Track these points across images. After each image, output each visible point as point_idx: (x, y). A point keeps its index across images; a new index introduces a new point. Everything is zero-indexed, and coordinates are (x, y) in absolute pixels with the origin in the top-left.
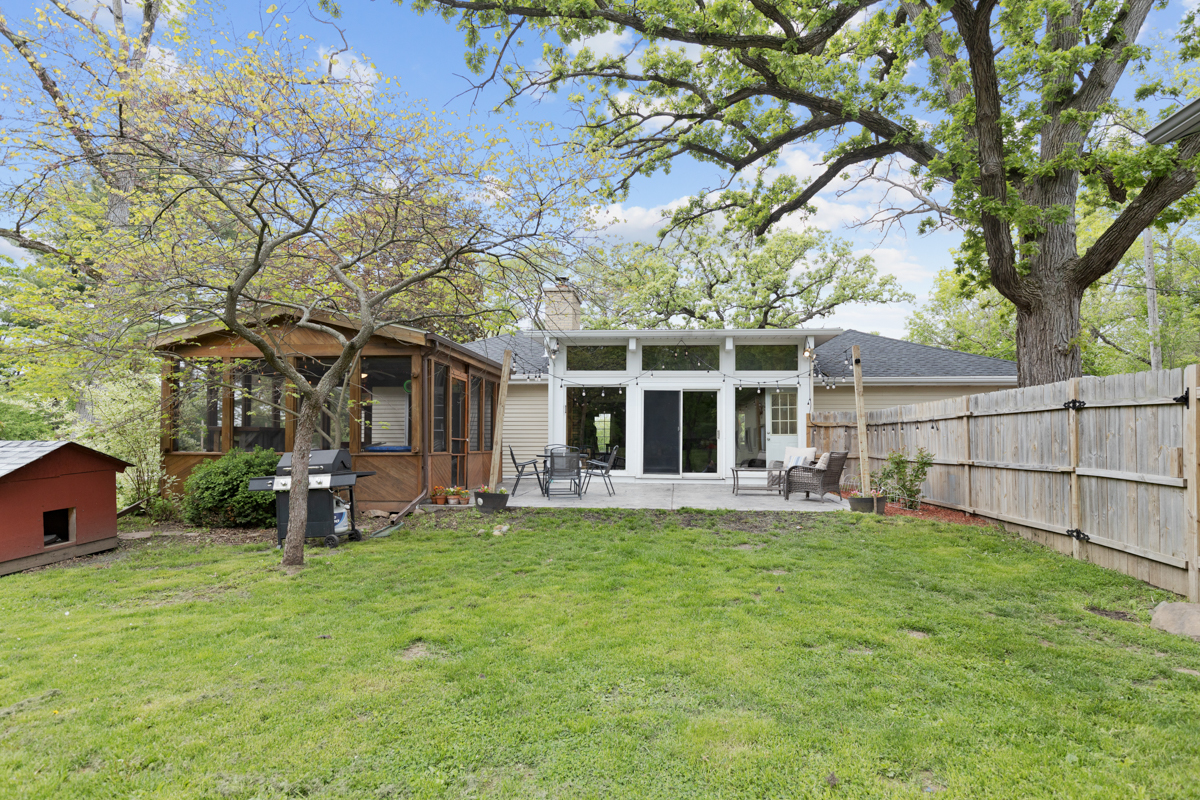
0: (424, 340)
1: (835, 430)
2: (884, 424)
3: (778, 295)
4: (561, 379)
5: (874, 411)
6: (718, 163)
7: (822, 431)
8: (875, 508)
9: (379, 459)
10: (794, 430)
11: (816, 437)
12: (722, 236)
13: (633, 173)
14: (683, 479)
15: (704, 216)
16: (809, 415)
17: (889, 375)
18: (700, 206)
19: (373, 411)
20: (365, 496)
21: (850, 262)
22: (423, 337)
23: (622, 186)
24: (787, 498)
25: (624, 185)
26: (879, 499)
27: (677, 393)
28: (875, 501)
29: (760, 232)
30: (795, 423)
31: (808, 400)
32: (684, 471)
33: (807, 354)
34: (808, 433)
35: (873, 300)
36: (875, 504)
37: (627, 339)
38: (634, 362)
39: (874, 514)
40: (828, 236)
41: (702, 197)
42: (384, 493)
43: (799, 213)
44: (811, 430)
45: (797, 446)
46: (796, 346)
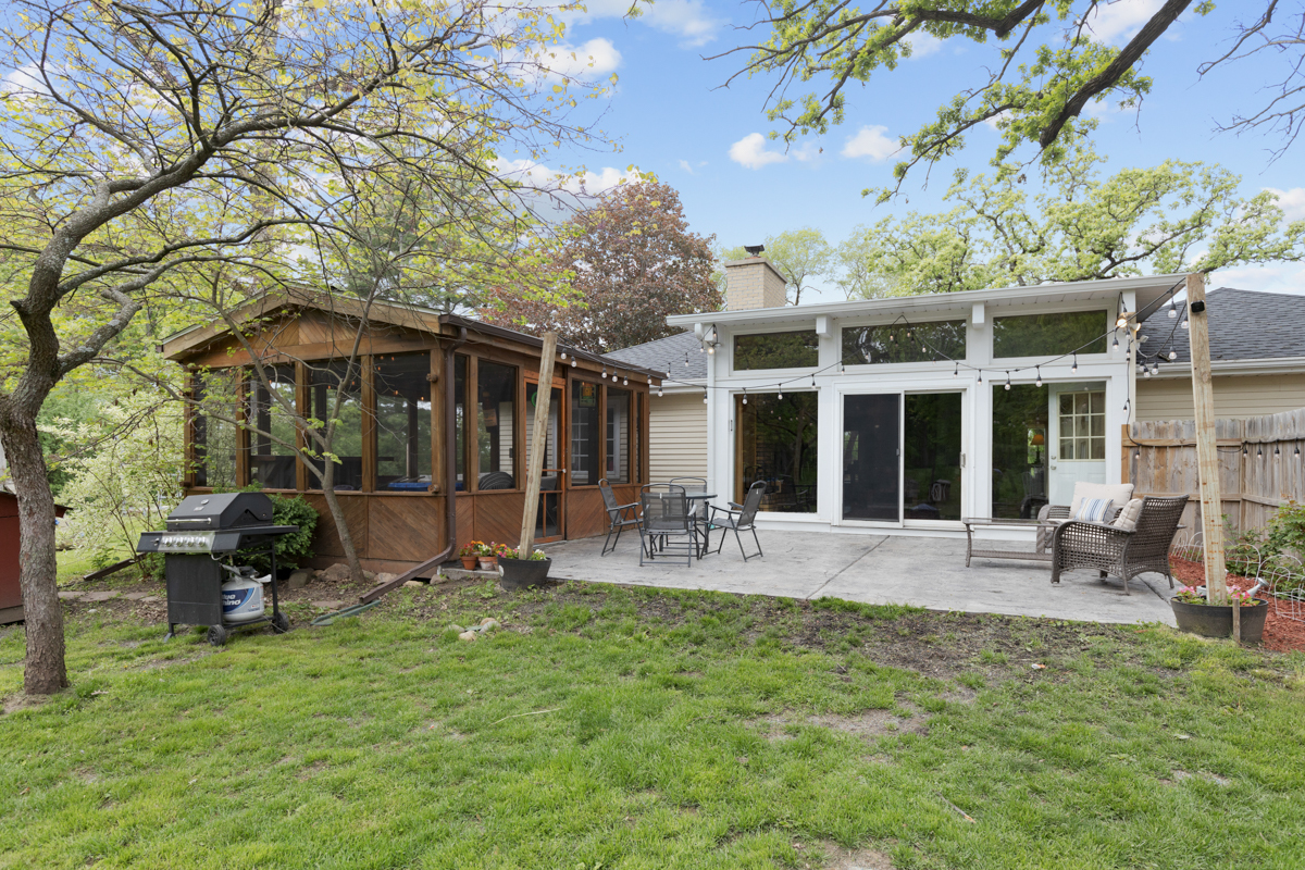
0: (437, 325)
1: (1177, 452)
2: (1278, 442)
3: (1112, 260)
4: (725, 384)
5: (1258, 418)
6: (970, 33)
7: (1152, 454)
8: (1237, 631)
9: (394, 501)
10: (1099, 452)
11: (1139, 464)
12: (998, 165)
13: (844, 80)
14: (905, 528)
15: (962, 133)
16: (1126, 428)
17: (1296, 354)
18: (957, 120)
19: (501, 433)
20: (378, 553)
21: (1235, 206)
22: (436, 320)
23: (832, 105)
24: (1056, 579)
25: (835, 104)
26: (1246, 612)
27: (895, 397)
28: (1236, 615)
29: (1048, 138)
30: (1102, 442)
31: (1124, 403)
32: (905, 518)
33: (1122, 323)
34: (1124, 458)
35: (1275, 257)
36: (1236, 623)
37: (813, 319)
38: (830, 353)
39: (1231, 644)
40: (1197, 170)
41: (960, 104)
42: (400, 549)
43: (1116, 94)
44: (1131, 453)
45: (1103, 481)
46: (1106, 311)
